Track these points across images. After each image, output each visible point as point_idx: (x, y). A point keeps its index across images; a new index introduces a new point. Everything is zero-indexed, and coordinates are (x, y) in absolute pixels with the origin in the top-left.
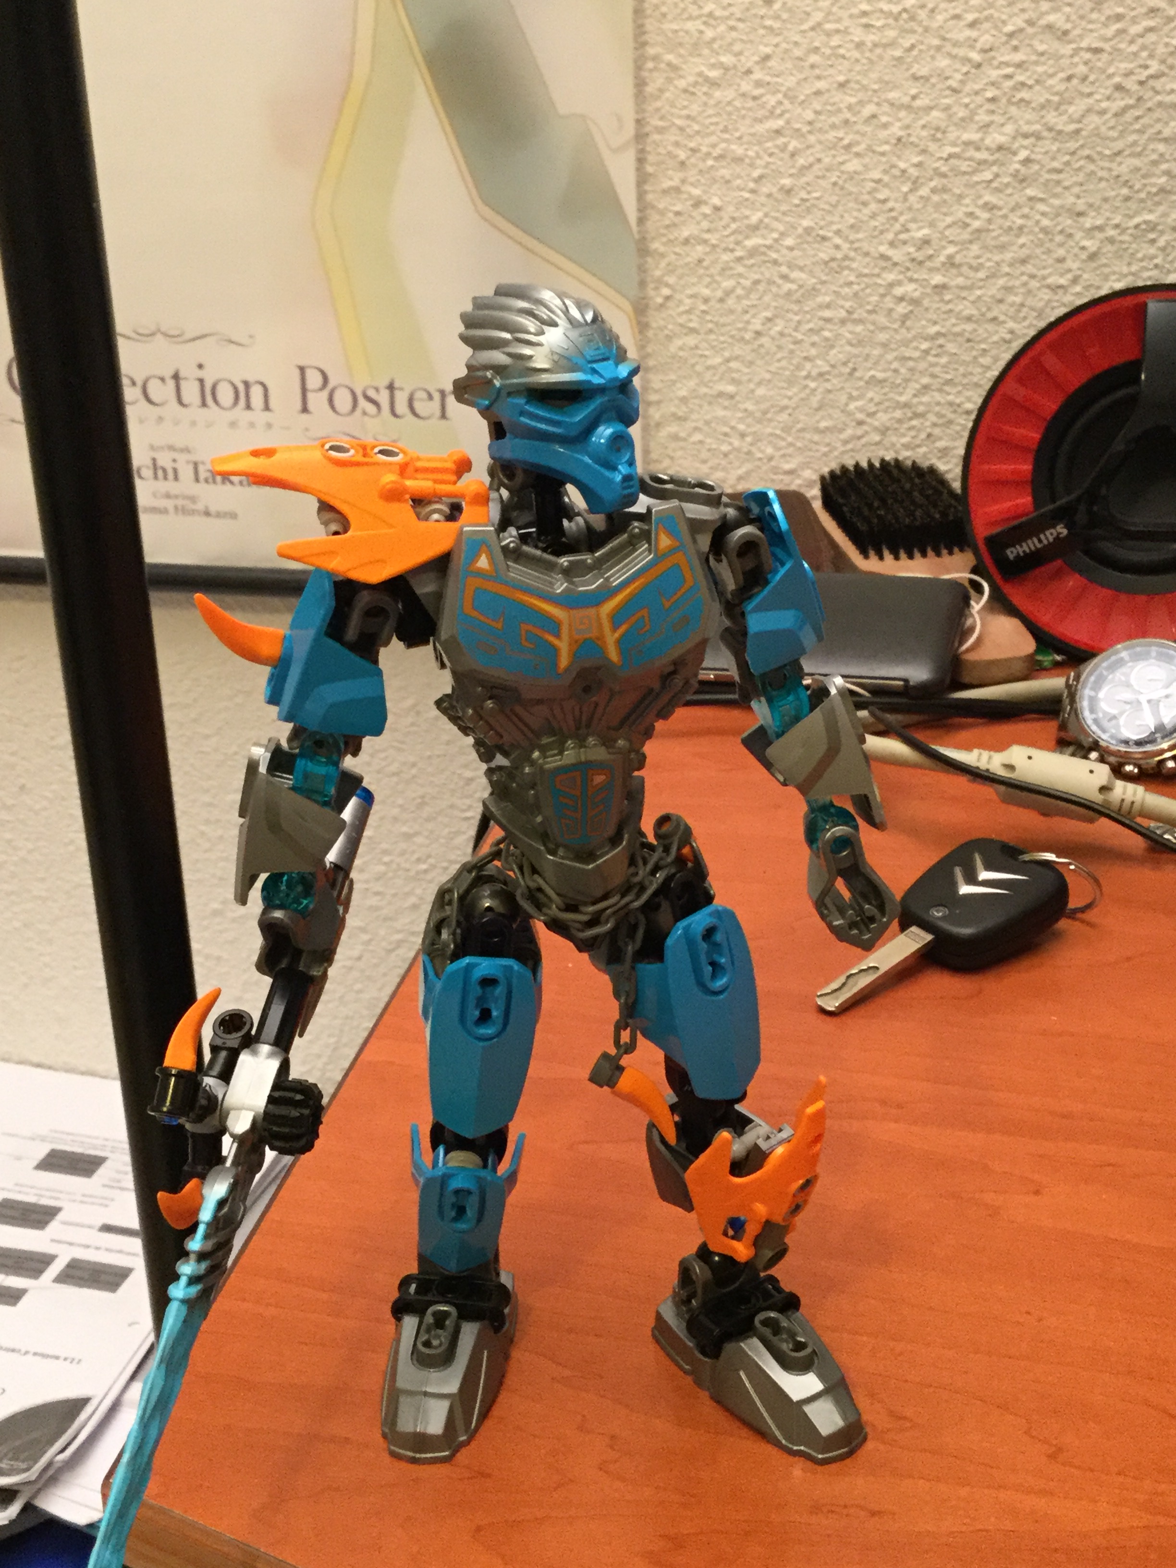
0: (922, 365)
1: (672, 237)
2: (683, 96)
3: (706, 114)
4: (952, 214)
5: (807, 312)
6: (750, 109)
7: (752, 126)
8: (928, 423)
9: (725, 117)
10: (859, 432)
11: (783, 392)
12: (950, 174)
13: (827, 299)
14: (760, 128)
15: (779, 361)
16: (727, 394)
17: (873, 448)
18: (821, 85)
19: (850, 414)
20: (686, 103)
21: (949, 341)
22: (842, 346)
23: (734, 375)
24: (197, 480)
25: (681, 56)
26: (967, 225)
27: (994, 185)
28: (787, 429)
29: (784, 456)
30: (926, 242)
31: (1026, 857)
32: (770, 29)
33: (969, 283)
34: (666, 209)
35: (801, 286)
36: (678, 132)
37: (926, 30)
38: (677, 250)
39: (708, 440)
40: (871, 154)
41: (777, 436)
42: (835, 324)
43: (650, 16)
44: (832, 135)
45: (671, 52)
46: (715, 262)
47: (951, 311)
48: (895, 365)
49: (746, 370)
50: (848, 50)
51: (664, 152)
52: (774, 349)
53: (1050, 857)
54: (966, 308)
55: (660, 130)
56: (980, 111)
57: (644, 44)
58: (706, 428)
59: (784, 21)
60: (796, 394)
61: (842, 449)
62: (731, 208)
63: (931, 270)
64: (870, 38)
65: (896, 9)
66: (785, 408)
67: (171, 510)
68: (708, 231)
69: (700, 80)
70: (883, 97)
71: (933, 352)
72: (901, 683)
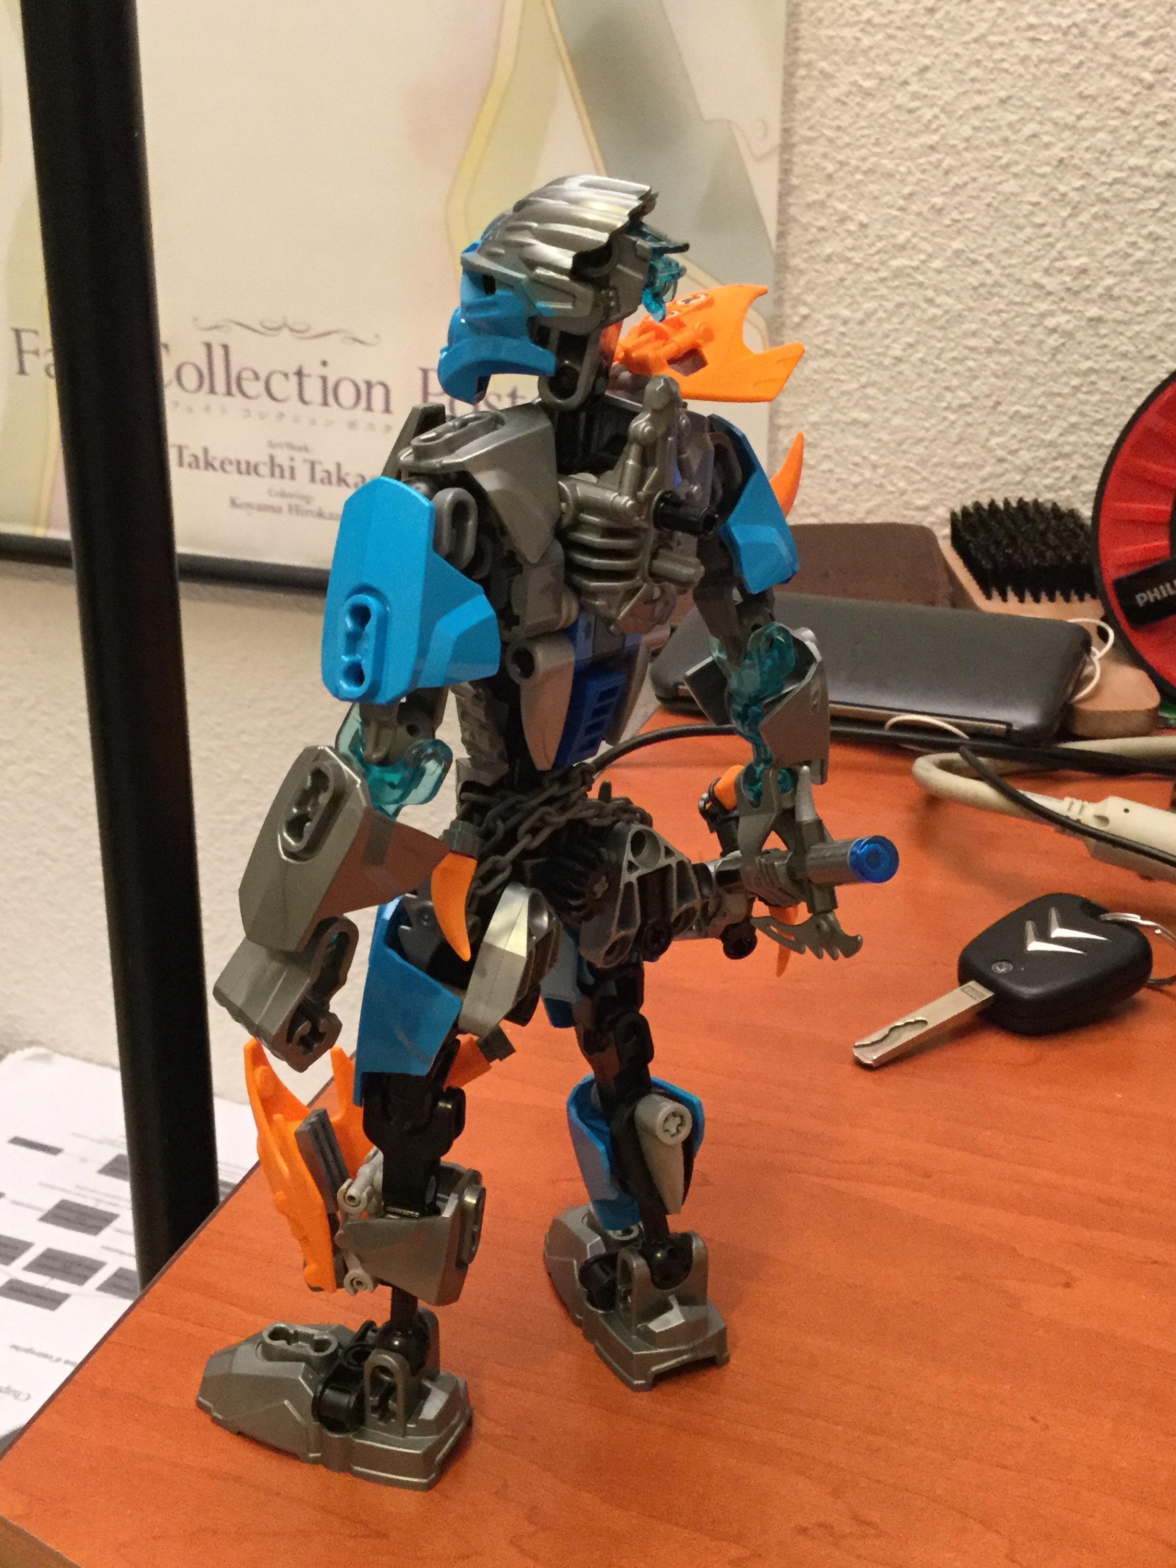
0: (1071, 402)
1: (813, 253)
2: (835, 106)
3: (859, 125)
4: (1113, 242)
5: (952, 340)
6: (905, 122)
7: (905, 141)
8: (1074, 465)
9: (878, 129)
10: (999, 469)
11: (921, 423)
12: (1113, 200)
13: (974, 327)
14: (914, 143)
15: (919, 389)
16: (860, 422)
17: (1012, 487)
18: (980, 100)
19: (990, 450)
20: (836, 113)
21: (1102, 378)
22: (986, 377)
23: (871, 403)
24: (313, 479)
25: (836, 63)
26: (1128, 256)
27: (1161, 214)
28: (922, 462)
29: (917, 490)
30: (1084, 271)
31: (1108, 917)
32: (931, 40)
33: (1127, 317)
34: (810, 224)
35: (947, 312)
36: (827, 144)
37: (1097, 47)
38: (817, 267)
39: (839, 470)
40: (1030, 176)
41: (912, 470)
42: (981, 354)
43: (804, 21)
44: (989, 153)
45: (825, 59)
46: (856, 282)
47: (1105, 346)
48: (1042, 401)
49: (884, 398)
50: (1012, 64)
51: (811, 163)
52: (913, 377)
53: (1135, 918)
54: (1123, 344)
55: (809, 141)
56: (1149, 135)
57: (797, 50)
58: (836, 457)
59: (947, 31)
60: (934, 426)
61: (979, 487)
62: (878, 226)
63: (1087, 301)
64: (1036, 53)
65: (1065, 23)
66: (921, 440)
67: (285, 508)
68: (853, 249)
69: (854, 89)
70: (1046, 116)
71: (1084, 389)
72: (1003, 727)
